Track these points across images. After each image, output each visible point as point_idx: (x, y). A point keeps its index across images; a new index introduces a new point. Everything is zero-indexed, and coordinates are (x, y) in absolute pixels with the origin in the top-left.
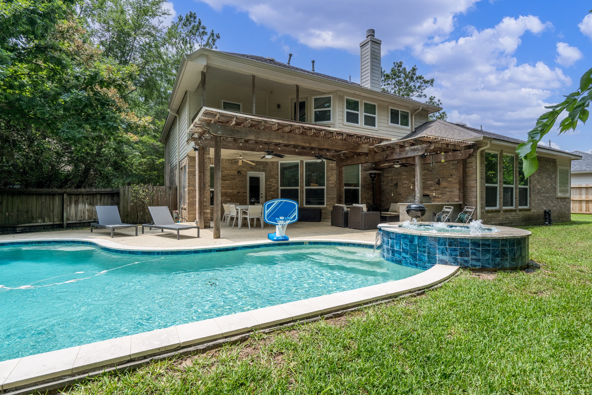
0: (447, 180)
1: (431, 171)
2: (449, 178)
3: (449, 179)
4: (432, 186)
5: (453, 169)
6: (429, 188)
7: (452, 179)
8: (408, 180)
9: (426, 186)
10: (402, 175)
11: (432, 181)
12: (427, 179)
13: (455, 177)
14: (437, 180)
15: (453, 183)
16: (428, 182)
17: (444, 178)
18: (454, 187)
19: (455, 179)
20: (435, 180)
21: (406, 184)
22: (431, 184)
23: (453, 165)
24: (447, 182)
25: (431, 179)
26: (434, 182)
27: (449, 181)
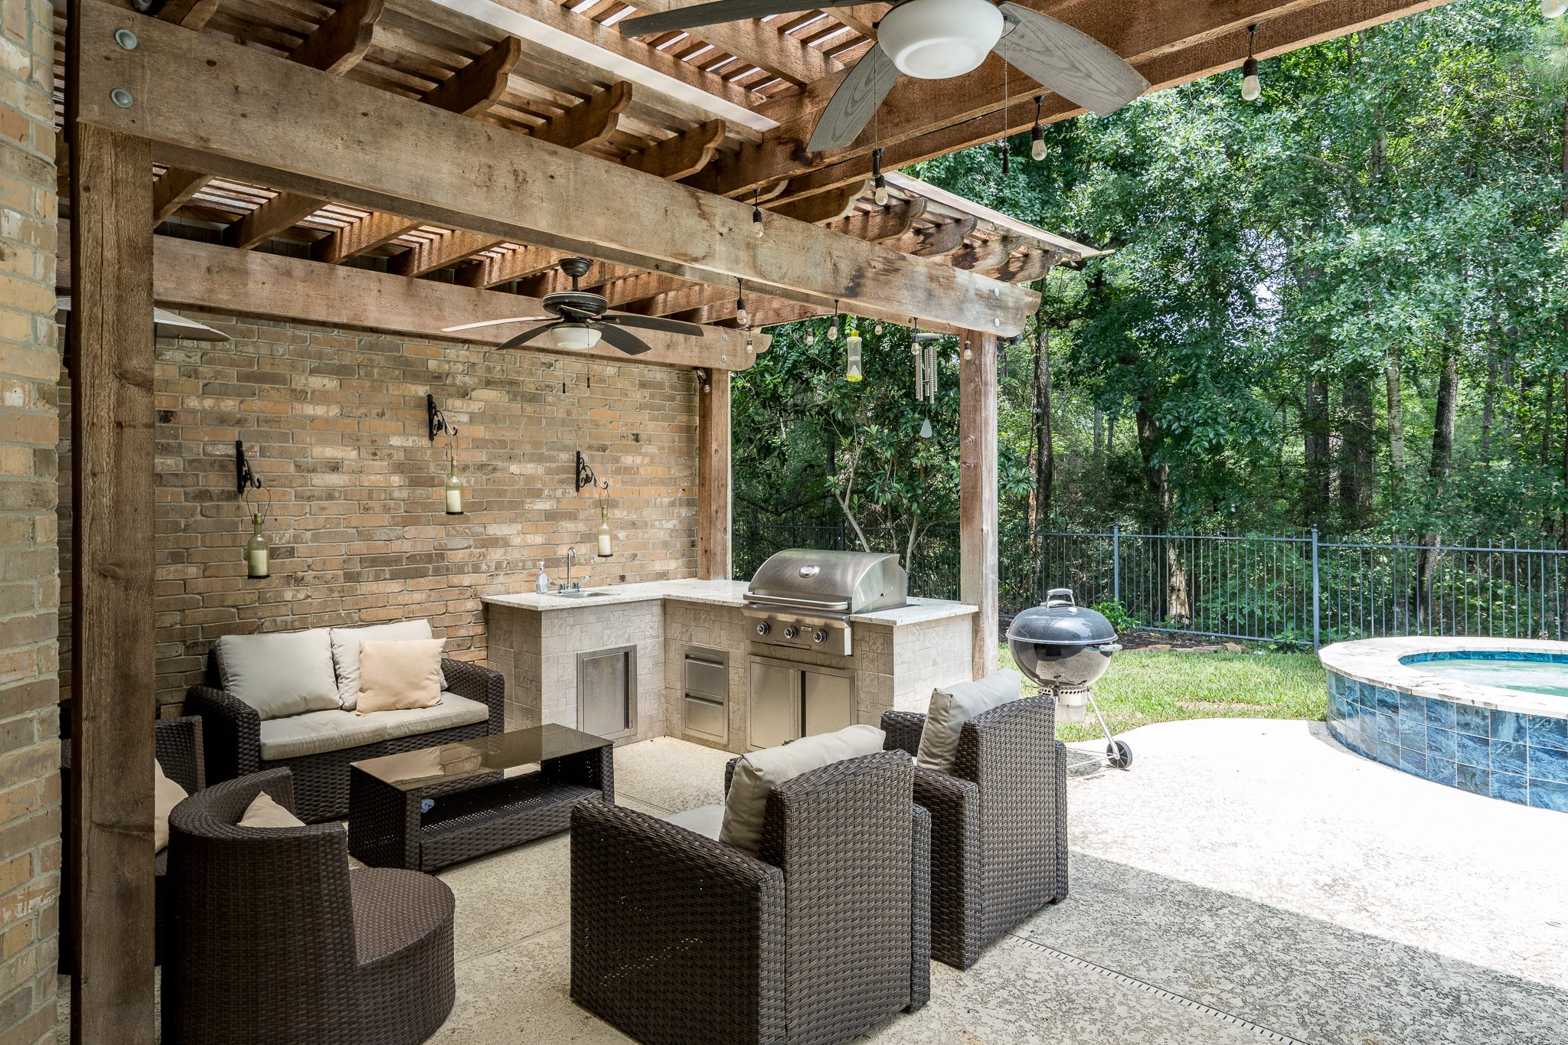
0: (617, 460)
1: (533, 399)
2: (627, 451)
3: (628, 460)
4: (537, 494)
5: (642, 407)
6: (514, 505)
7: (638, 460)
8: (355, 441)
9: (501, 493)
10: (300, 396)
11: (540, 459)
12: (503, 444)
13: (651, 449)
14: (566, 458)
15: (647, 482)
16: (514, 468)
17: (604, 449)
18: (647, 504)
19: (652, 457)
20: (552, 459)
21: (335, 467)
22: (530, 479)
23: (643, 385)
24: (617, 472)
25: (528, 448)
26: (549, 471)
27: (628, 470)
